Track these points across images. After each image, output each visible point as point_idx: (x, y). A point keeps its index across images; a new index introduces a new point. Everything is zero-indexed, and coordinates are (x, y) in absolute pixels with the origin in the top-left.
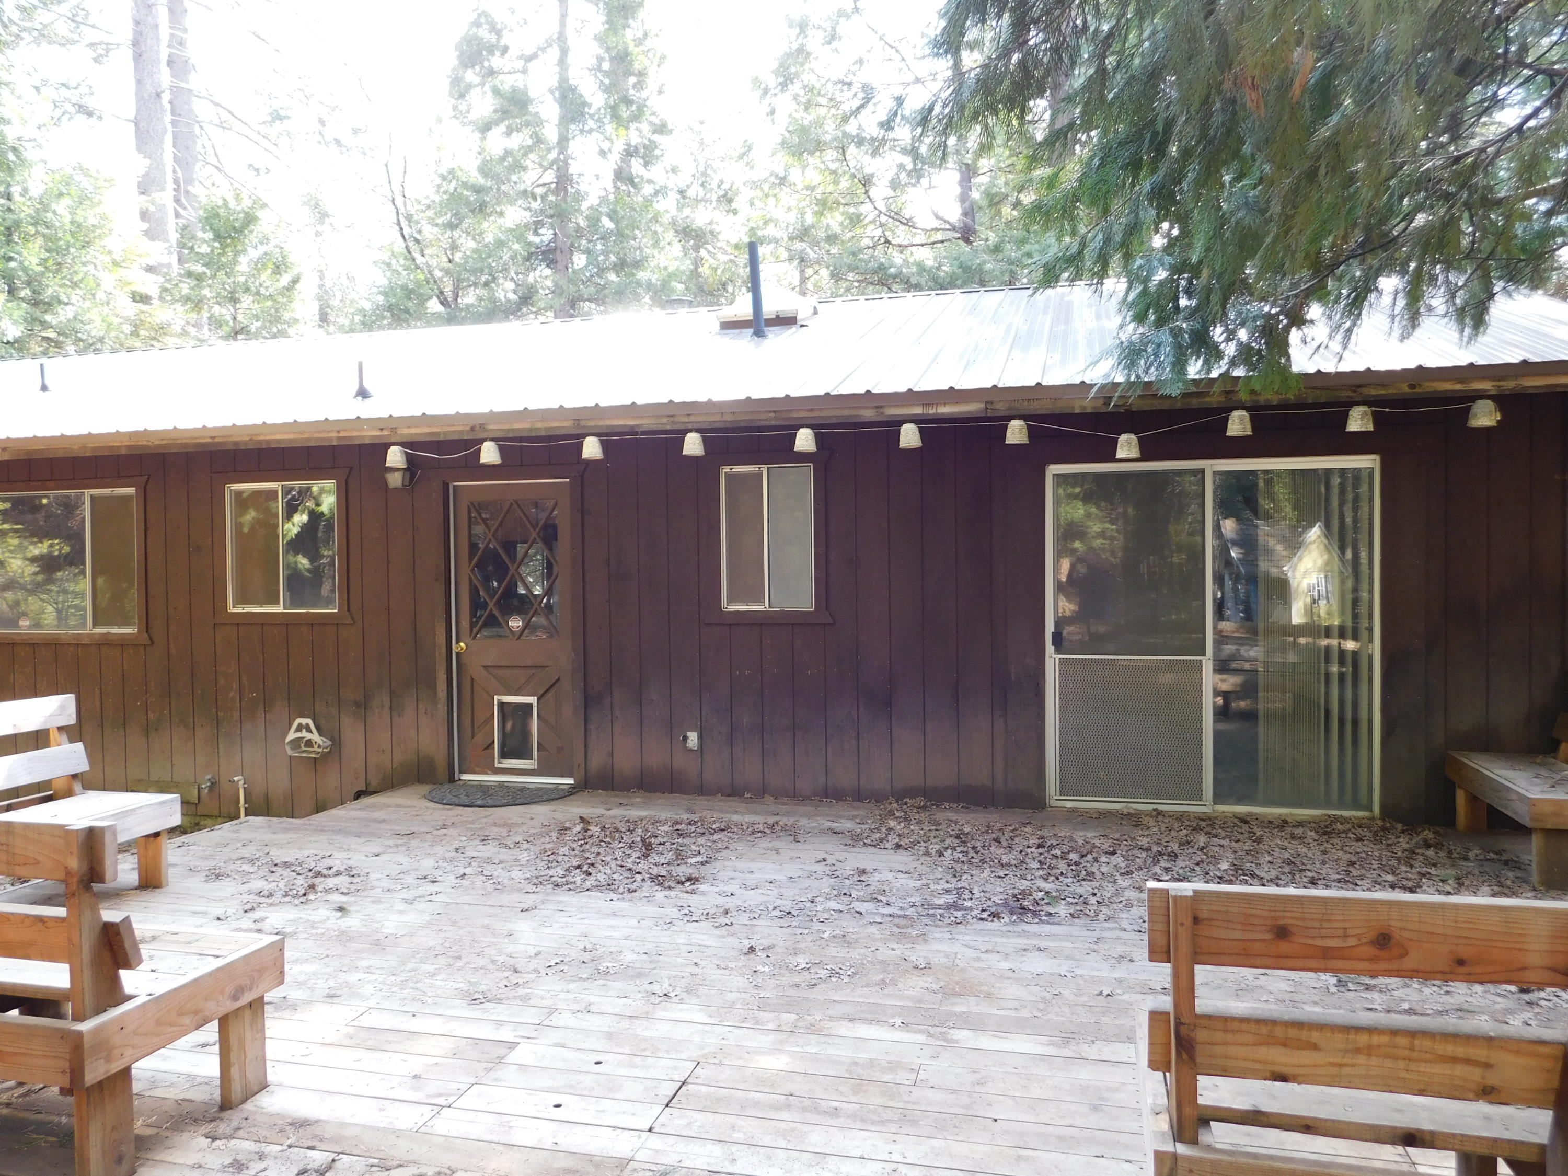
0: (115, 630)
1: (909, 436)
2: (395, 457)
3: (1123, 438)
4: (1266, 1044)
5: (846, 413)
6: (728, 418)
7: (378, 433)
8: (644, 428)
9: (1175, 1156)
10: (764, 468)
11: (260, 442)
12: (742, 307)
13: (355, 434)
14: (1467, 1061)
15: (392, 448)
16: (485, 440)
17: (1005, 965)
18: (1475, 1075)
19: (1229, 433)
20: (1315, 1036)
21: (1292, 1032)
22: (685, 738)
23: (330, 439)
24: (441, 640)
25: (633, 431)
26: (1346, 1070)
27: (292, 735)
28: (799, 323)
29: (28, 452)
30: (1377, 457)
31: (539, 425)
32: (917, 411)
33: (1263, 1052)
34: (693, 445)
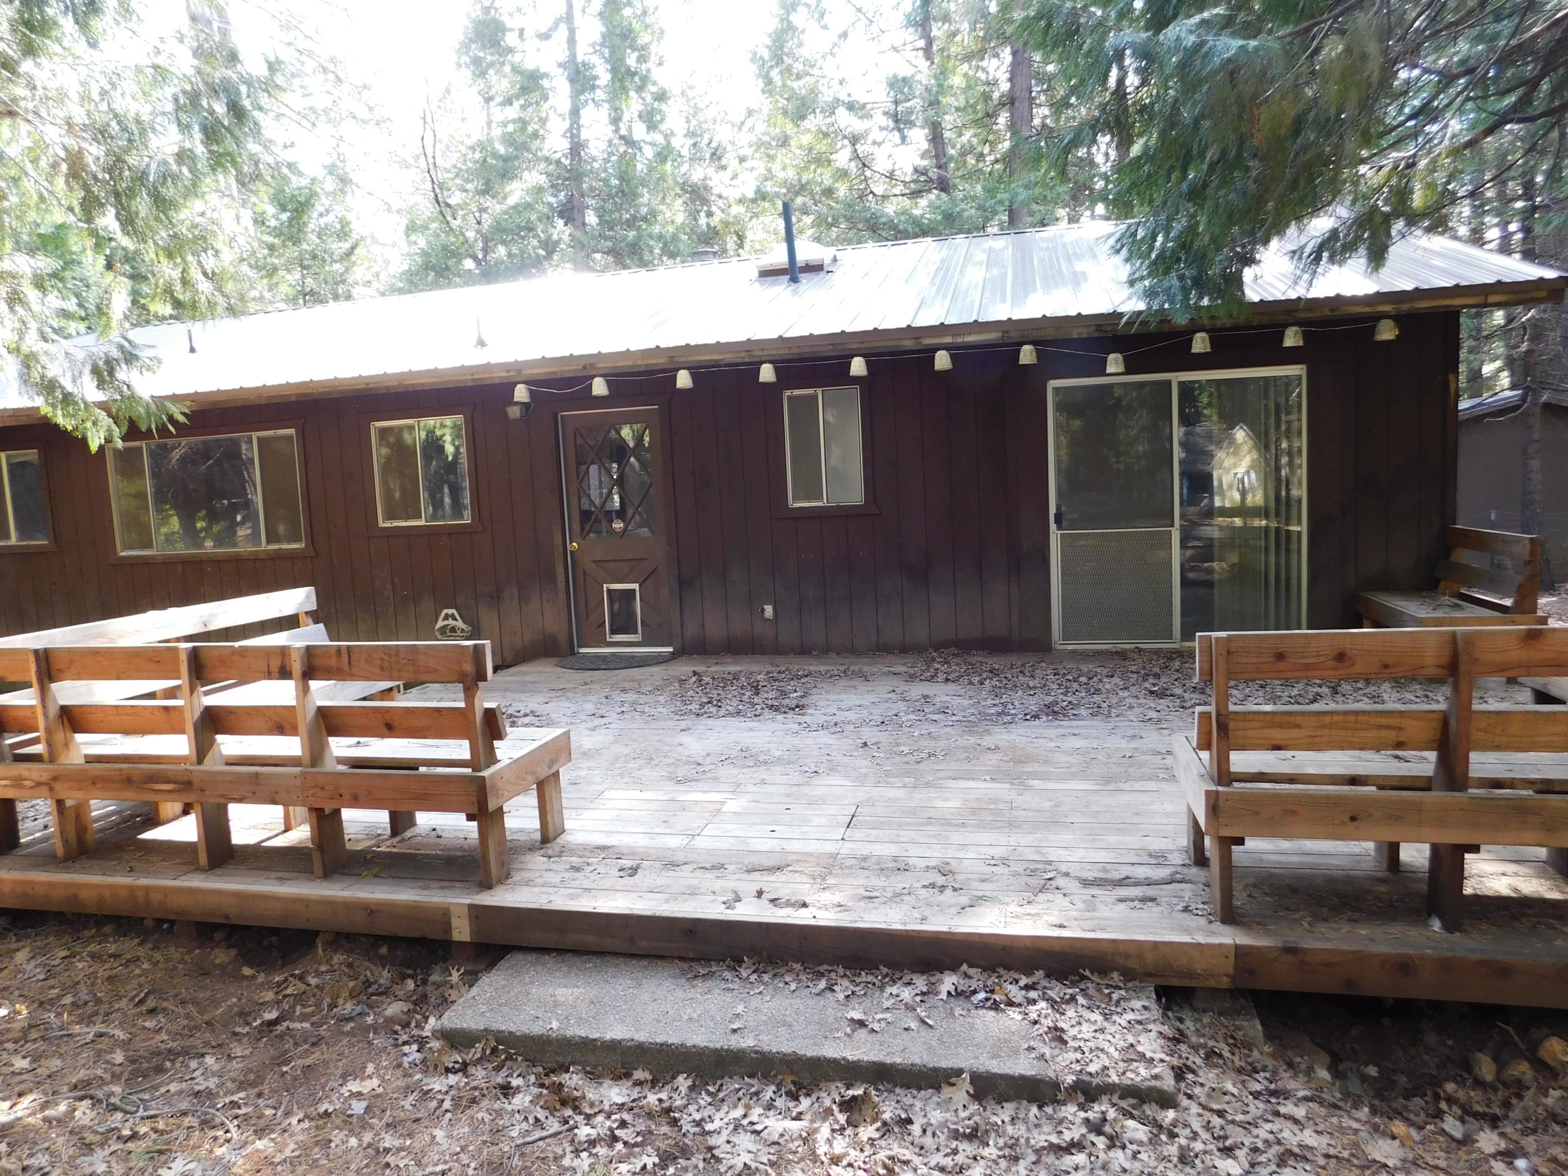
0: (286, 546)
1: (942, 361)
2: (521, 393)
3: (1112, 357)
4: (1271, 727)
5: (891, 343)
6: (795, 351)
7: (505, 374)
8: (727, 361)
9: (1217, 792)
10: (819, 391)
11: (407, 386)
12: (779, 257)
13: (487, 376)
14: (1388, 727)
15: (519, 386)
16: (595, 376)
17: (1052, 745)
18: (1392, 735)
19: (1193, 351)
20: (1299, 720)
21: (1285, 718)
22: (763, 610)
23: (466, 381)
24: (559, 542)
25: (716, 364)
26: (1317, 739)
27: (440, 623)
28: (826, 268)
29: (213, 403)
30: (1304, 367)
31: (639, 362)
32: (948, 340)
33: (1267, 733)
34: (767, 373)
